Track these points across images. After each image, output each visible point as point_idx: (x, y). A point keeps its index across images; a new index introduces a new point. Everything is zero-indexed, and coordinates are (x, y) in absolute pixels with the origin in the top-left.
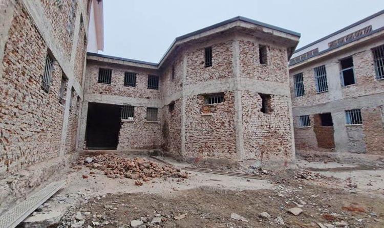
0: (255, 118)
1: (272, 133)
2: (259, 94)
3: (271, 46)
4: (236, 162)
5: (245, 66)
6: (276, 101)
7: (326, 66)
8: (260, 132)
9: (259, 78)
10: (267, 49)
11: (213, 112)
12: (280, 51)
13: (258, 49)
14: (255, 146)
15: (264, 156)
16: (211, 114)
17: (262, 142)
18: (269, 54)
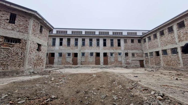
0: (34, 52)
1: (40, 59)
2: (37, 43)
3: (45, 27)
4: (22, 71)
5: (34, 31)
6: (43, 47)
7: (56, 38)
8: (35, 58)
9: (38, 37)
10: (43, 28)
11: (11, 47)
12: (47, 30)
13: (40, 26)
14: (32, 63)
15: (35, 67)
16: (10, 48)
17: (35, 62)
18: (43, 30)
